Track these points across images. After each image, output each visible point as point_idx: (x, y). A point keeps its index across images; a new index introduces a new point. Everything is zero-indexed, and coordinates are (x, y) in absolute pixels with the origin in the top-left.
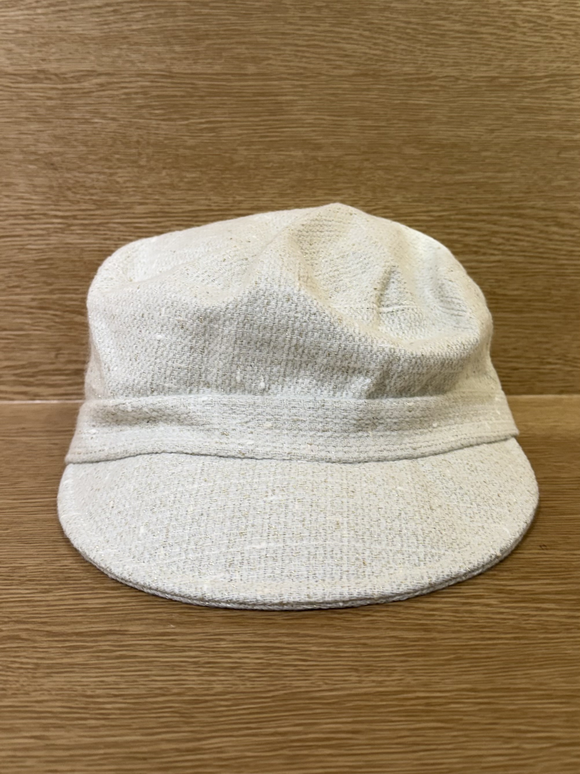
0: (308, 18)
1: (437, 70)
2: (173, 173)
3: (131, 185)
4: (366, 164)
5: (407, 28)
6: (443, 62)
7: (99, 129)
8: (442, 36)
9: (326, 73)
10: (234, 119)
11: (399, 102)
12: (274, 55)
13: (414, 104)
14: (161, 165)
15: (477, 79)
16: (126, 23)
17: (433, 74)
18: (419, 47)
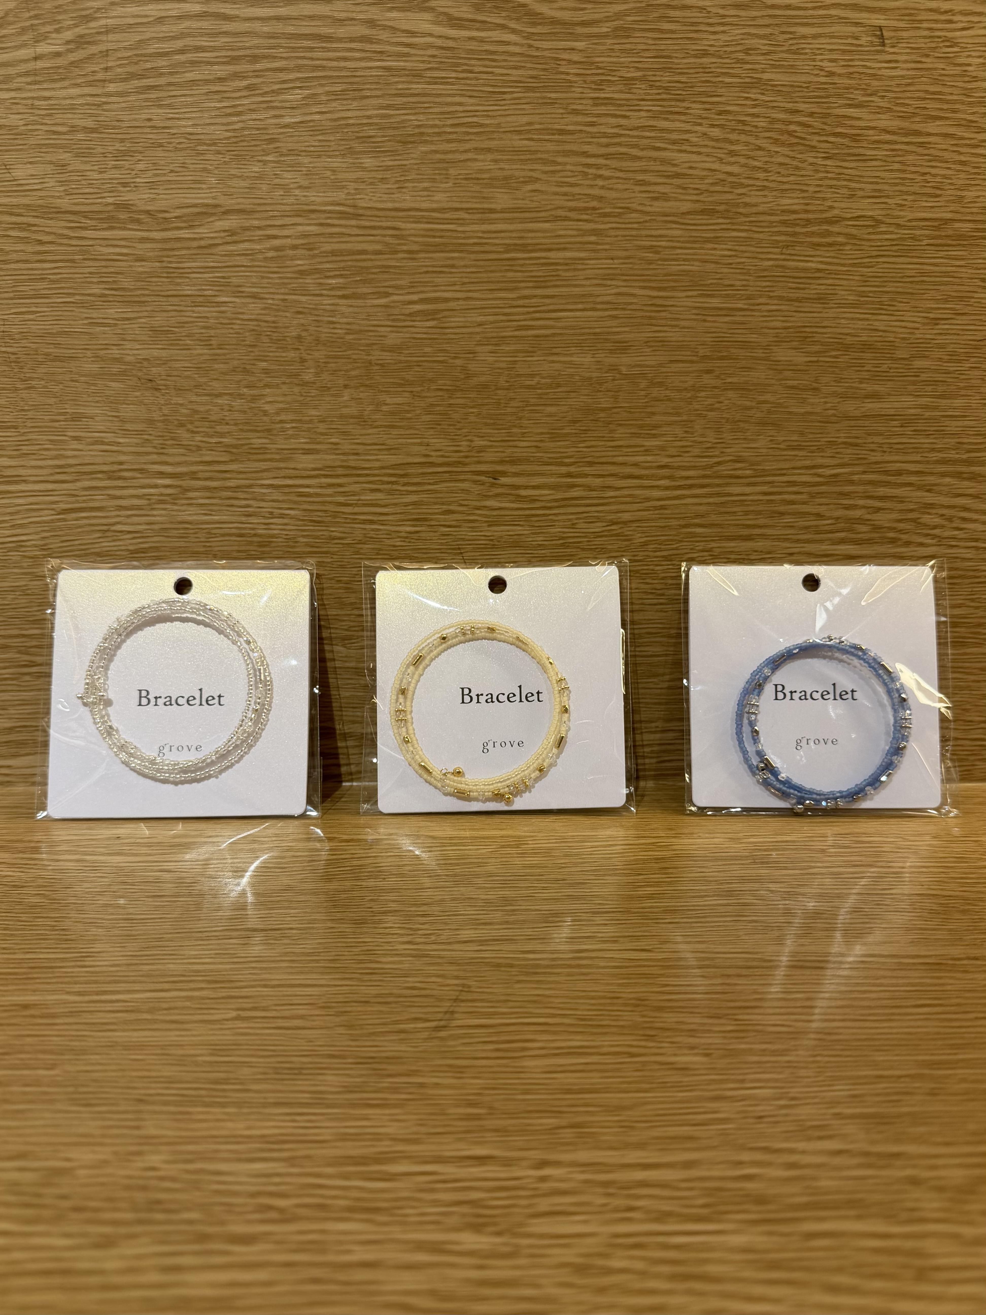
0: (609, 101)
1: (843, 205)
2: (361, 395)
3: (290, 417)
4: (708, 380)
5: (791, 123)
6: (854, 189)
7: (229, 315)
8: (854, 138)
9: (640, 208)
10: (470, 295)
11: (770, 263)
12: (546, 172)
13: (797, 268)
14: (341, 382)
15: (914, 224)
16: (273, 113)
17: (836, 212)
18: (812, 160)
